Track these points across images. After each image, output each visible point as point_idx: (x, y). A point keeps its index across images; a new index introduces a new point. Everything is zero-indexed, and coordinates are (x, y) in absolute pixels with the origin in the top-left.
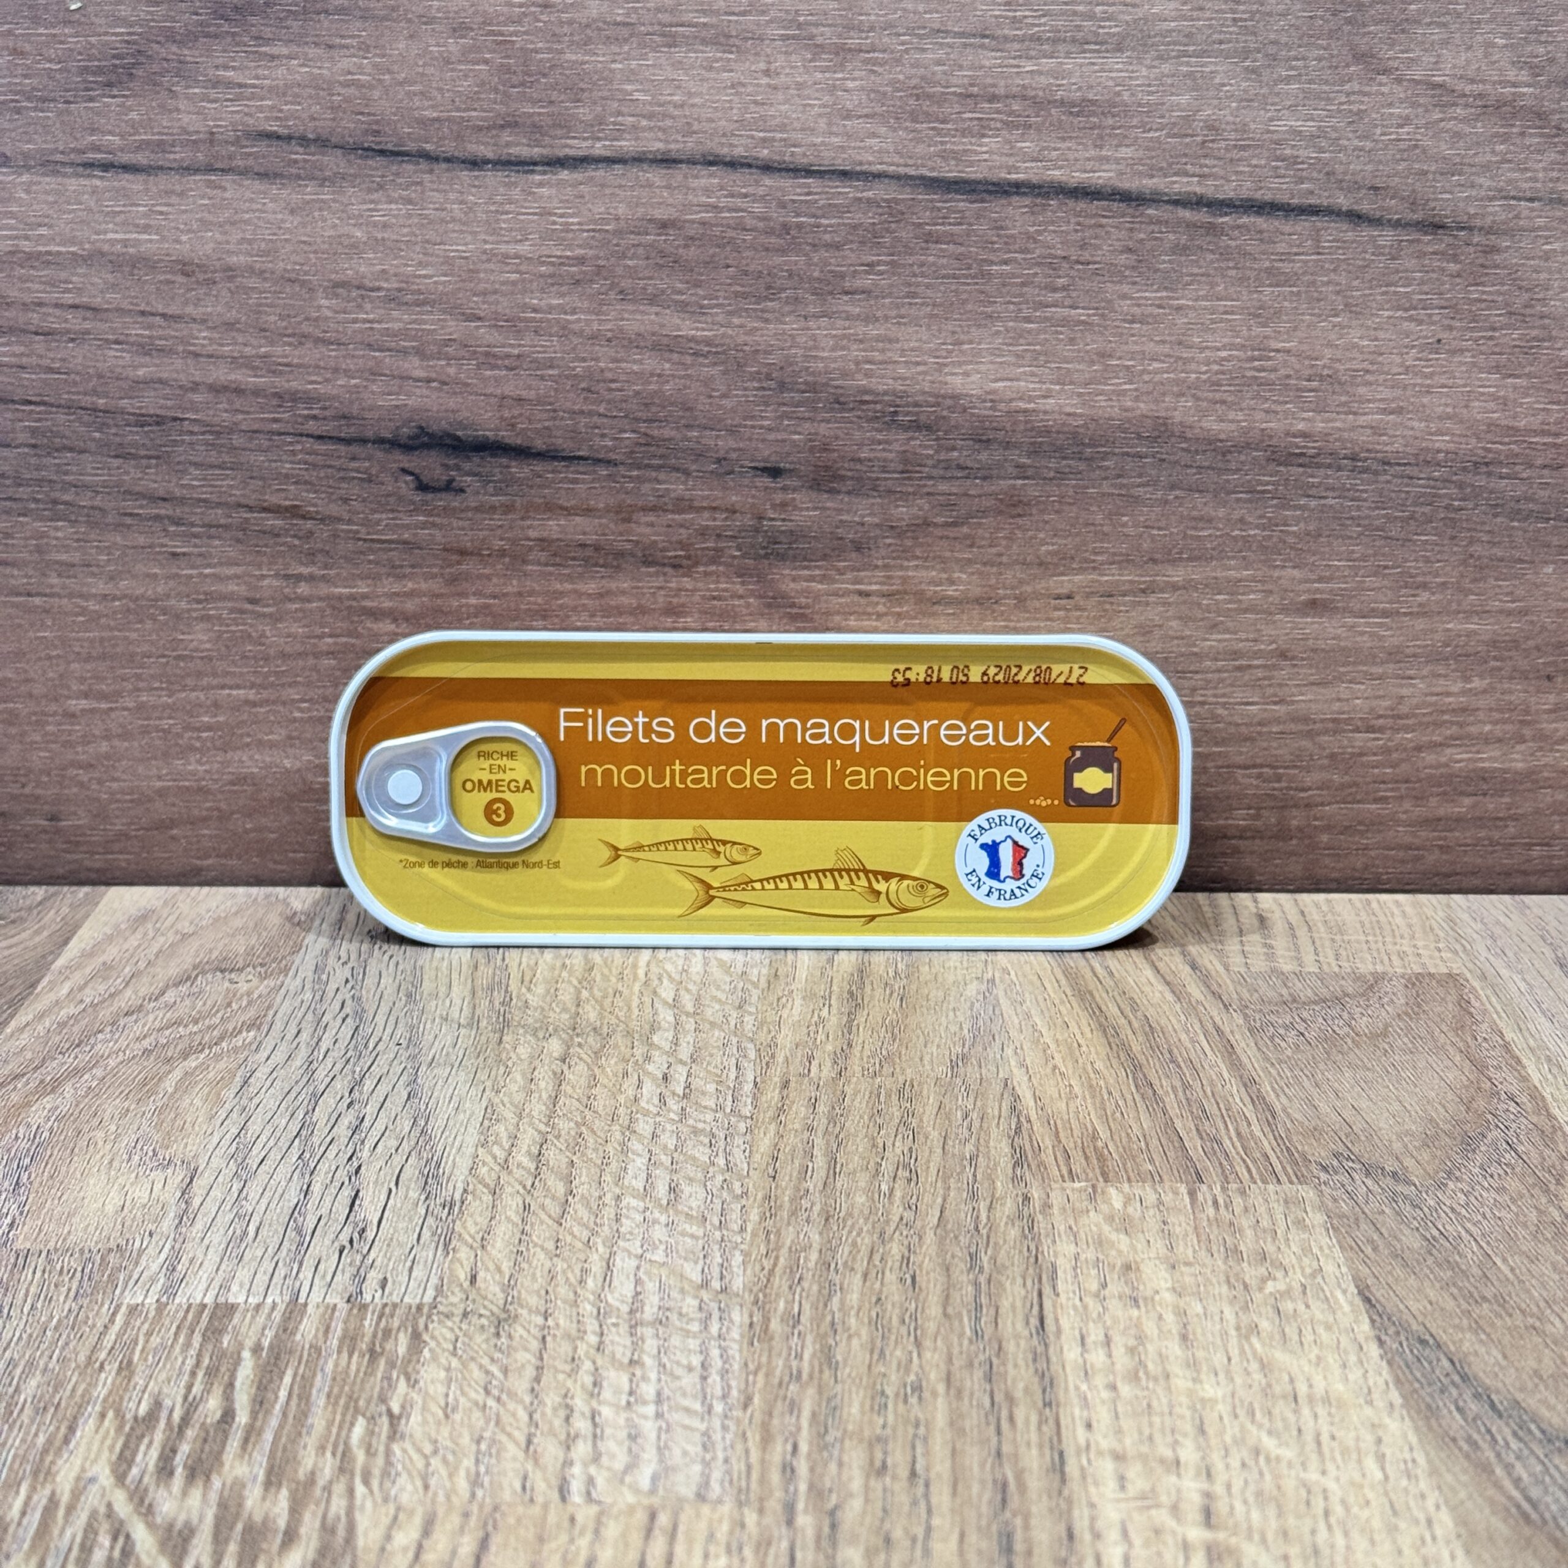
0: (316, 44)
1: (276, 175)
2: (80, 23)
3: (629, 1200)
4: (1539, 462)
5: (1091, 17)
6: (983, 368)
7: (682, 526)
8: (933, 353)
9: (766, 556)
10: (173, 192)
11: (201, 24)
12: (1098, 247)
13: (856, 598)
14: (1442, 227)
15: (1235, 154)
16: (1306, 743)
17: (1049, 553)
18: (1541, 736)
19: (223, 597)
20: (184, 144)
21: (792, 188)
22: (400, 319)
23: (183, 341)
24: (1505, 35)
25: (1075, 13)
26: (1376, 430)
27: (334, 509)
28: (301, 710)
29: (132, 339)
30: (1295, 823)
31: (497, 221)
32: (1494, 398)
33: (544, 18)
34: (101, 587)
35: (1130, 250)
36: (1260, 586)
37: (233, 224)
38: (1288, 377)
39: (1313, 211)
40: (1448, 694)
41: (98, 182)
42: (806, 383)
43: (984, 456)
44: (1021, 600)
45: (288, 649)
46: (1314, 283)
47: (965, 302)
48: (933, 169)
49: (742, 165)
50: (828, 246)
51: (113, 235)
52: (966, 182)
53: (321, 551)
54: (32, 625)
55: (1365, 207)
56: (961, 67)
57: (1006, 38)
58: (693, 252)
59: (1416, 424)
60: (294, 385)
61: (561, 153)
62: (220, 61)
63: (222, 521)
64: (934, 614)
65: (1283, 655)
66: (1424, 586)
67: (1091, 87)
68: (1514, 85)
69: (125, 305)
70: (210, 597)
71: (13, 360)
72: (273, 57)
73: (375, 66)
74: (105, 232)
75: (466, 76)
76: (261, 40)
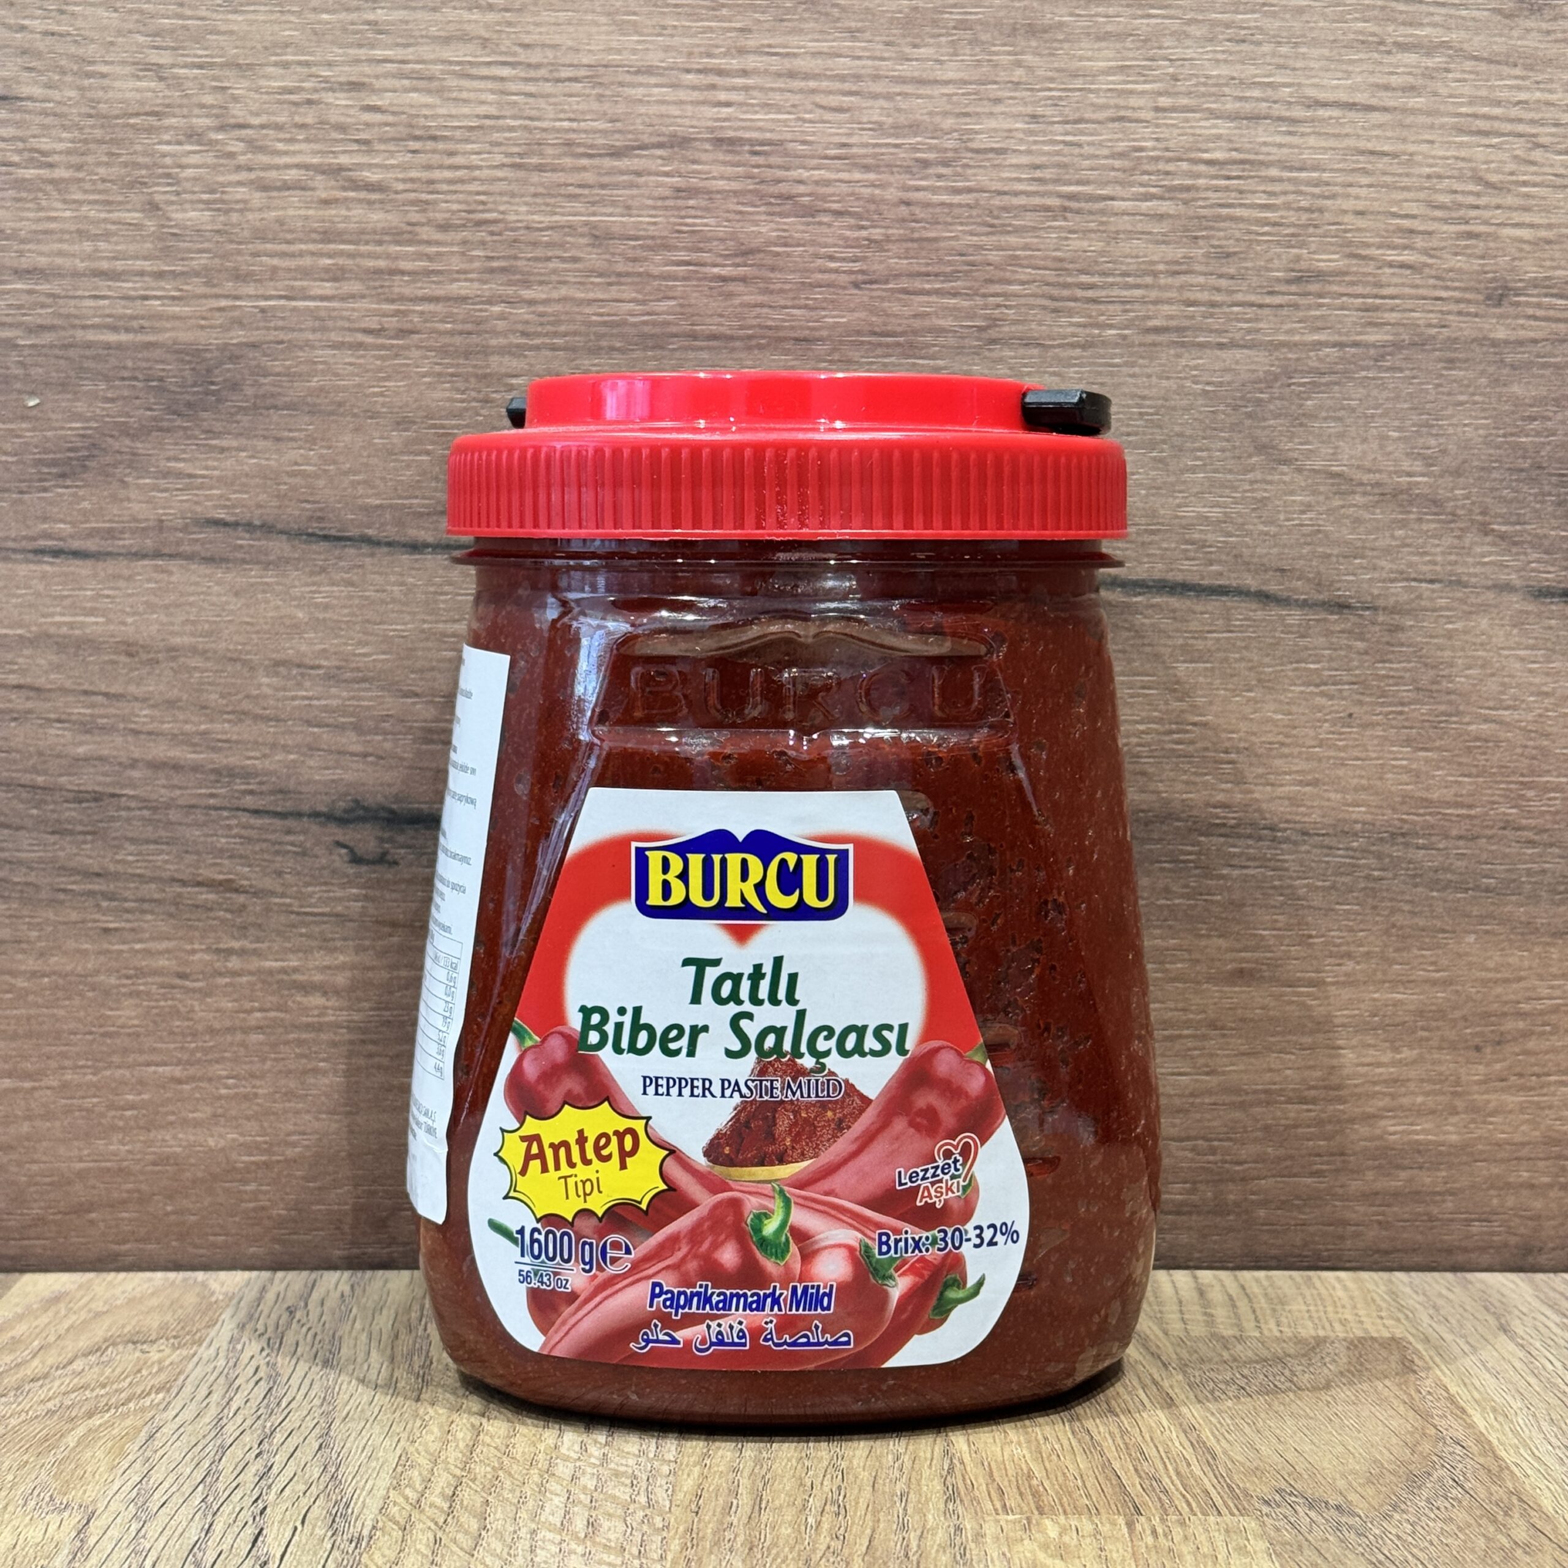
0: (265, 438)
1: (222, 560)
2: (37, 419)
3: (543, 1534)
4: (1454, 832)
10: (120, 576)
11: (155, 419)
14: (1348, 607)
15: (1147, 538)
16: (1238, 1115)
18: (1474, 1109)
19: (155, 972)
20: (133, 531)
22: (337, 696)
23: (124, 719)
24: (1399, 429)
26: (1293, 800)
27: (268, 883)
28: (227, 1087)
29: (74, 718)
30: (1232, 1197)
31: (436, 602)
32: (1407, 770)
34: (31, 964)
36: (1186, 956)
37: (178, 606)
38: (1206, 749)
39: (1222, 591)
40: (1379, 1065)
41: (47, 568)
45: (217, 1025)
46: (1226, 659)
51: (60, 619)
53: (254, 925)
55: (1273, 588)
59: (1332, 796)
60: (233, 760)
62: (172, 453)
63: (156, 896)
65: (1213, 1025)
66: (1349, 955)
68: (1409, 474)
69: (68, 684)
70: (141, 973)
72: (222, 450)
73: (321, 456)
74: (53, 615)
75: (408, 466)
76: (210, 433)
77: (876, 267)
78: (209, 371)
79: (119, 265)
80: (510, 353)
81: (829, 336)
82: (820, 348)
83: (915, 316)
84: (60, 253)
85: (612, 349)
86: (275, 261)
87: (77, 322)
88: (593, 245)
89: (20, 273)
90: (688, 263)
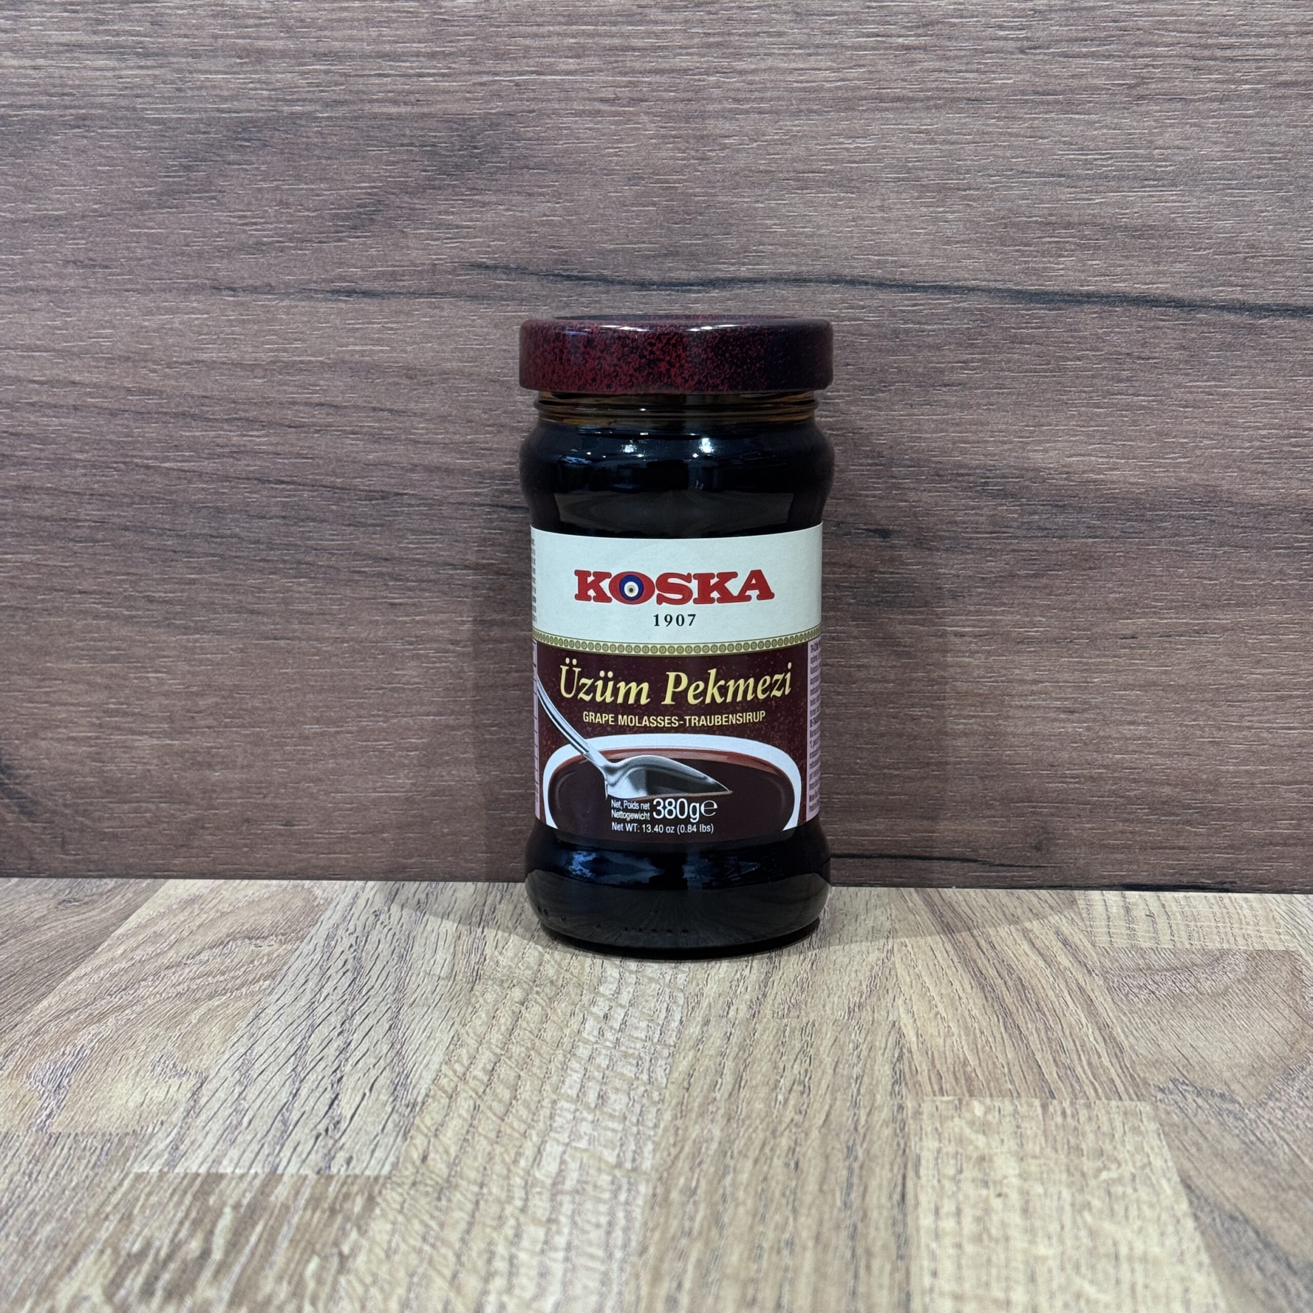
0: (519, 193)
1: (486, 297)
2: (333, 180)
5: (1150, 158)
6: (1059, 445)
8: (1017, 434)
9: (877, 603)
10: (401, 312)
11: (428, 178)
12: (1156, 345)
13: (952, 638)
17: (1116, 599)
19: (431, 640)
20: (412, 274)
21: (901, 301)
23: (405, 431)
25: (1136, 156)
27: (522, 566)
29: (365, 430)
33: (701, 168)
34: (333, 631)
35: (1182, 347)
37: (448, 336)
41: (342, 305)
42: (911, 459)
43: (1060, 519)
44: (1092, 639)
45: (482, 682)
47: (1044, 391)
48: (1018, 284)
49: (860, 283)
50: (930, 347)
51: (353, 347)
52: (1045, 293)
53: (511, 601)
54: (277, 663)
56: (1041, 201)
57: (1079, 177)
60: (492, 465)
61: (713, 276)
62: (443, 207)
63: (432, 577)
64: (1019, 652)
67: (1149, 215)
69: (360, 402)
70: (420, 639)
71: (270, 448)
72: (484, 204)
73: (566, 208)
74: (347, 344)
77: (1038, 35)
78: (473, 137)
79: (399, 47)
80: (726, 117)
81: (998, 95)
82: (989, 107)
83: (1073, 76)
84: (351, 38)
85: (811, 111)
86: (528, 42)
87: (365, 97)
88: (795, 21)
89: (320, 56)
90: (877, 35)
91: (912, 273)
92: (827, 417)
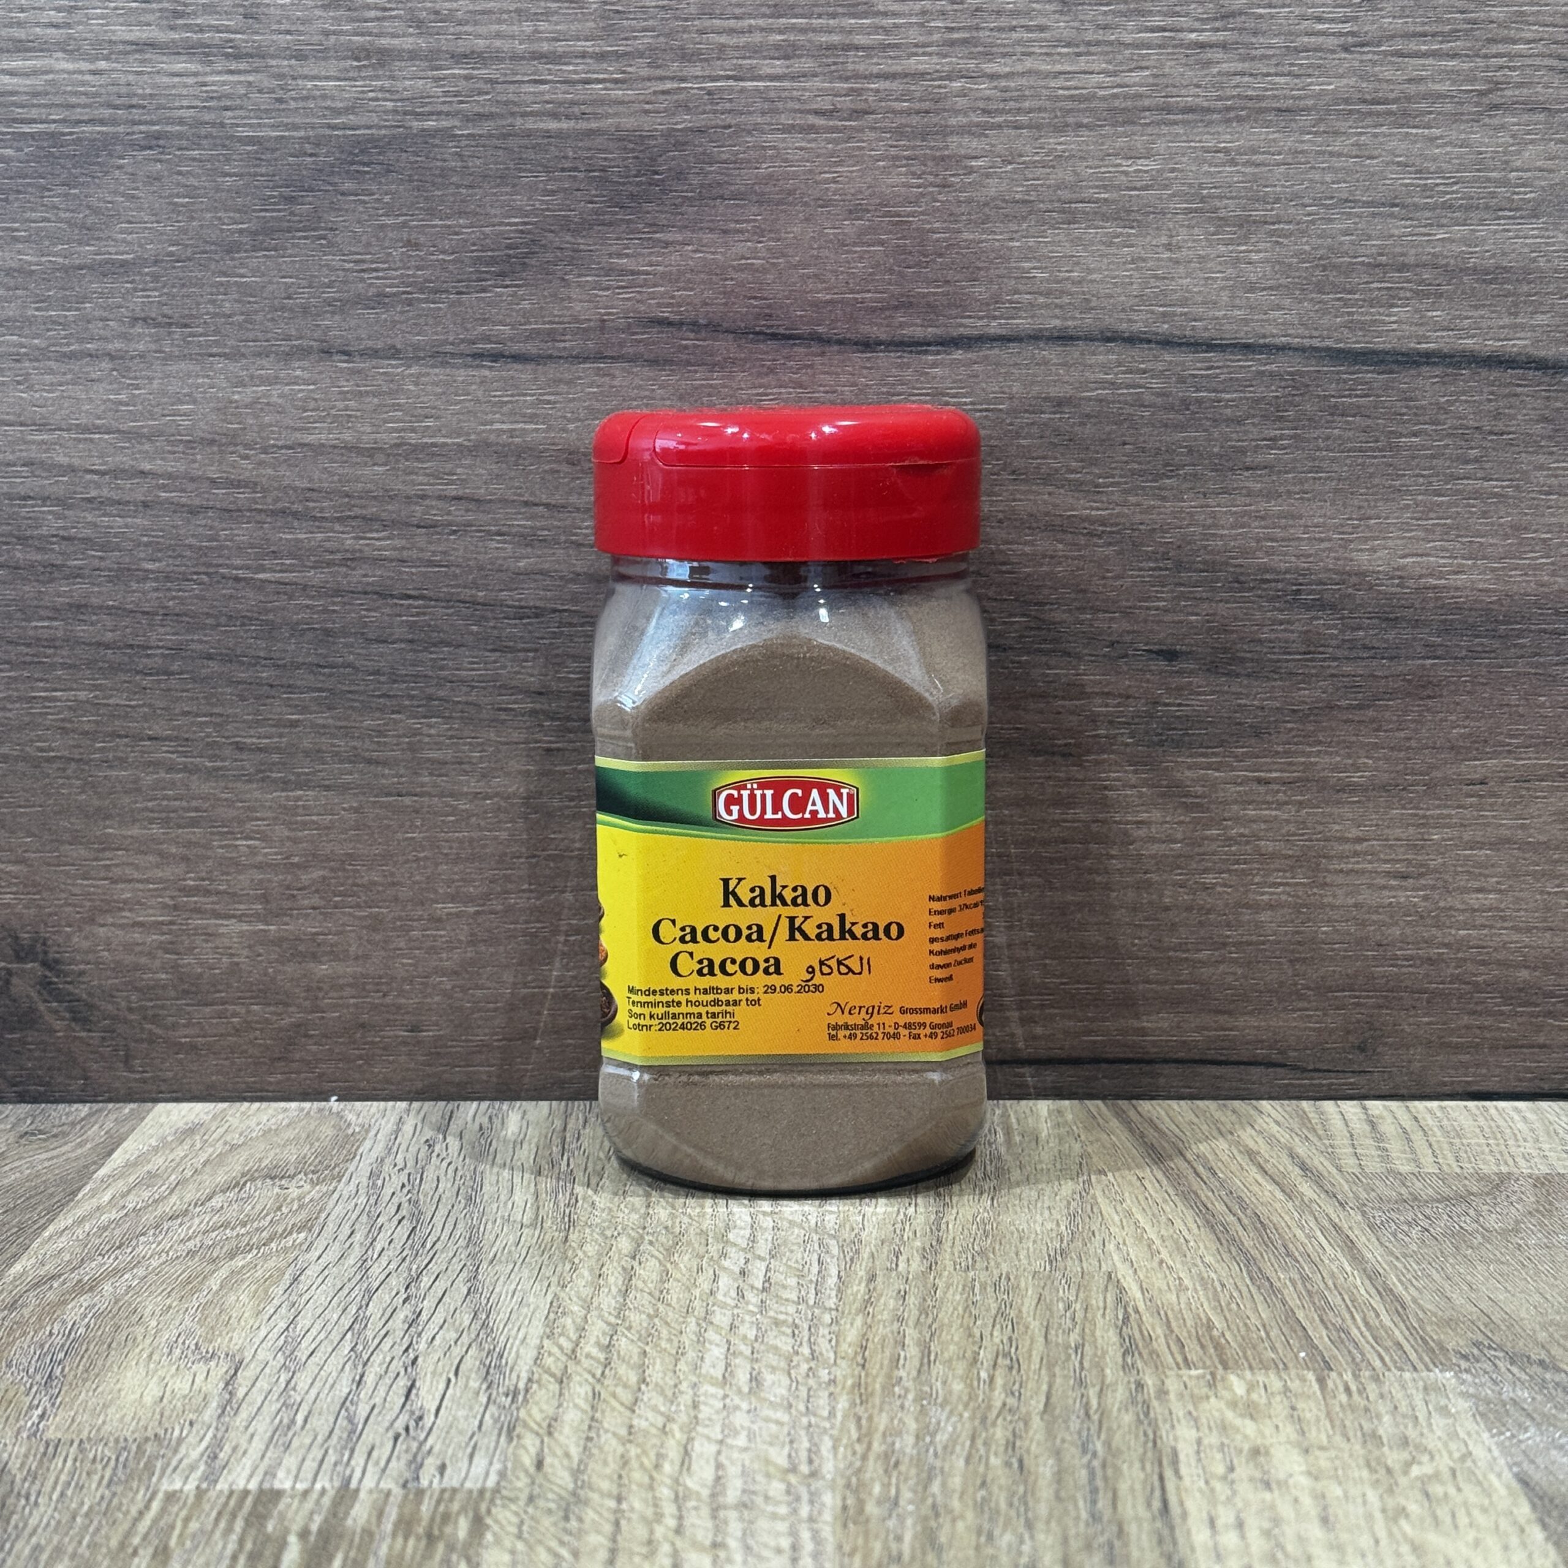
0: (711, 230)
1: (668, 362)
2: (475, 214)
5: (1505, 183)
6: (1390, 543)
7: (1072, 713)
8: (1338, 529)
9: (1161, 743)
10: (560, 381)
11: (596, 212)
12: (1512, 417)
13: (1255, 786)
17: (1461, 735)
20: (575, 332)
21: (1192, 363)
23: (565, 530)
25: (1488, 180)
29: (514, 530)
33: (941, 197)
34: (473, 785)
35: (1545, 419)
41: (487, 373)
42: (1205, 562)
43: (1391, 635)
44: (1430, 786)
47: (1371, 476)
48: (1339, 341)
49: (1141, 341)
50: (1229, 421)
51: (499, 427)
52: (1374, 352)
54: (401, 826)
56: (1370, 238)
57: (1415, 205)
58: (1089, 429)
61: (955, 333)
62: (614, 248)
64: (1339, 802)
67: (1504, 254)
69: (510, 495)
70: (583, 795)
71: (394, 554)
72: (667, 244)
73: (769, 249)
74: (492, 423)
75: (861, 258)
76: (655, 227)
77: (1366, 29)
78: (653, 159)
79: (560, 47)
80: (970, 133)
81: (1315, 105)
82: (1304, 120)
83: (1410, 81)
84: (498, 35)
85: (1080, 125)
86: (723, 39)
87: (516, 109)
88: (1061, 12)
89: (460, 58)
90: (1164, 30)
91: (1206, 329)
92: (1098, 509)
